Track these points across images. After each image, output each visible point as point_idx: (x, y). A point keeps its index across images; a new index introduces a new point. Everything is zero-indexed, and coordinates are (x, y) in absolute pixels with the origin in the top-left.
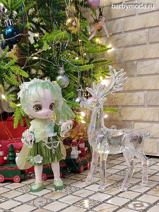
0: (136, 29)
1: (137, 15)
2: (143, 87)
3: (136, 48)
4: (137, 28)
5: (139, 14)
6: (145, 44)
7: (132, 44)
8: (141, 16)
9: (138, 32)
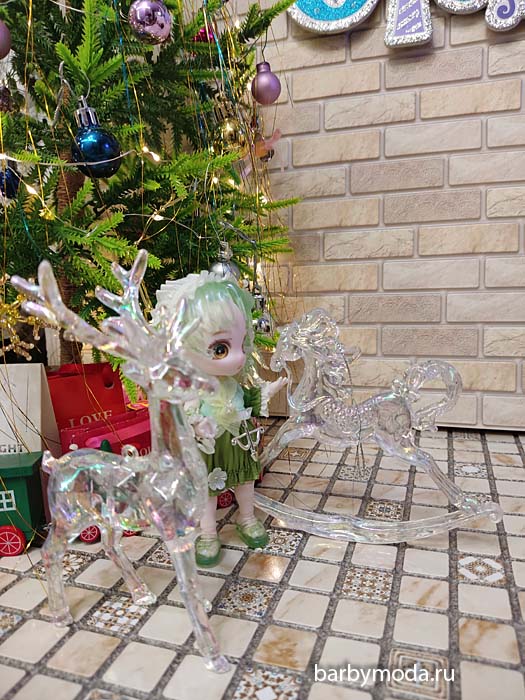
0: (321, 162)
1: (323, 131)
2: (340, 285)
3: (324, 202)
4: (325, 161)
5: (328, 131)
6: (343, 195)
7: (313, 195)
8: (332, 135)
9: (325, 169)
